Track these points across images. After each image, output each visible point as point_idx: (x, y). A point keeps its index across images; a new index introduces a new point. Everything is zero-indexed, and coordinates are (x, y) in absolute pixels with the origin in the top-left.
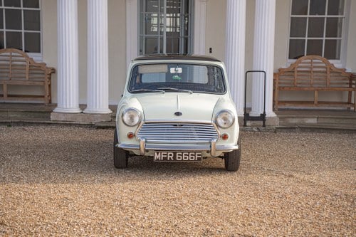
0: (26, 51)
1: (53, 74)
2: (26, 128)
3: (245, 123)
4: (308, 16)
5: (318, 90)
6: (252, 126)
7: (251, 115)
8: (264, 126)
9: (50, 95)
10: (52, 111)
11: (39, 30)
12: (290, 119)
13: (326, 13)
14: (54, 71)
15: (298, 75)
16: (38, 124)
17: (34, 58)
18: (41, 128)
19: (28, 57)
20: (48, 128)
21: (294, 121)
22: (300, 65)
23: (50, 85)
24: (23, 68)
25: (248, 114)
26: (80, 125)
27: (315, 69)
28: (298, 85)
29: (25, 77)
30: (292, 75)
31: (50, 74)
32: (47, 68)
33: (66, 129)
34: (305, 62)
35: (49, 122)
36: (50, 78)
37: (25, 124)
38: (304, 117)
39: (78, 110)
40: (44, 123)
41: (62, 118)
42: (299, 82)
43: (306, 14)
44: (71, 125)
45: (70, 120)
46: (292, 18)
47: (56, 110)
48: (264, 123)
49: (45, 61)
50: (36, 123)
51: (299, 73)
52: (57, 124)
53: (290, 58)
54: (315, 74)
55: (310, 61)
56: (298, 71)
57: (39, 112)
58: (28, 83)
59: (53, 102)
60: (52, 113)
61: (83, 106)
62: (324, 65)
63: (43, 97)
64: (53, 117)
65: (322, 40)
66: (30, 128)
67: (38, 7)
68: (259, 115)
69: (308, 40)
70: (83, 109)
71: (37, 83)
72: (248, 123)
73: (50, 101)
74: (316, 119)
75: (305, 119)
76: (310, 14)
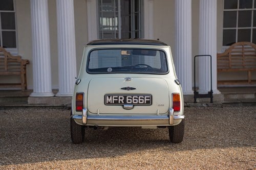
0: (4, 47)
1: (27, 65)
2: (7, 111)
3: (195, 100)
4: (238, 9)
5: (251, 71)
6: (202, 103)
7: (199, 93)
8: (212, 102)
9: (26, 83)
10: (29, 96)
11: (15, 29)
12: (231, 95)
13: (253, 7)
14: (28, 62)
15: (232, 59)
16: (17, 107)
17: (11, 53)
18: (20, 111)
19: (6, 52)
20: (26, 111)
21: (236, 97)
22: (233, 50)
23: (25, 75)
24: (2, 60)
25: (198, 92)
26: (53, 107)
27: (245, 53)
28: (233, 67)
29: (4, 69)
30: (227, 59)
31: (25, 65)
32: (23, 60)
33: (42, 111)
34: (237, 47)
35: (26, 105)
36: (25, 69)
37: (6, 108)
38: (243, 94)
39: (51, 95)
40: (22, 107)
41: (38, 102)
42: (233, 64)
43: (236, 8)
44: (45, 107)
45: (45, 103)
46: (224, 12)
47: (33, 95)
48: (212, 100)
49: (20, 55)
50: (15, 107)
51: (233, 57)
52: (34, 107)
53: (224, 45)
54: (246, 57)
55: (241, 46)
56: (232, 56)
57: (18, 97)
58: (7, 73)
59: (29, 88)
60: (29, 98)
61: (55, 91)
62: (254, 50)
63: (20, 84)
64: (30, 101)
65: (250, 29)
66: (11, 111)
67: (13, 10)
68: (207, 93)
69: (239, 30)
70: (55, 93)
71: (15, 73)
72: (198, 100)
73: (26, 88)
74: (254, 95)
75: (244, 95)
76: (240, 8)
